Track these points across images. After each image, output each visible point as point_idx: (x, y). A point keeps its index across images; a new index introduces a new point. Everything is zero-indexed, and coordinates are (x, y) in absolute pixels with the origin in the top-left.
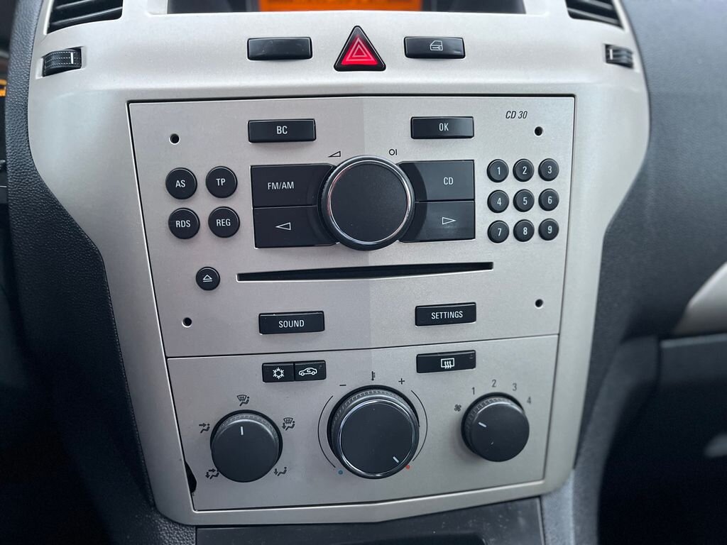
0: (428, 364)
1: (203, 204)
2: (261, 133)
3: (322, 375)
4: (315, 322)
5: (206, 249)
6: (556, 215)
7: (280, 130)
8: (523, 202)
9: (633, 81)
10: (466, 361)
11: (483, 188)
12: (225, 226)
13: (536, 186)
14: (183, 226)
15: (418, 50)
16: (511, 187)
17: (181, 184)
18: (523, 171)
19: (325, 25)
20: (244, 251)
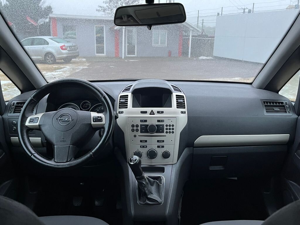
0: (158, 147)
1: (135, 128)
2: (141, 121)
3: (146, 147)
4: (146, 141)
5: (135, 132)
6: (174, 131)
7: (143, 121)
8: (170, 129)
9: (185, 116)
10: (163, 147)
11: (165, 127)
12: (137, 130)
13: (171, 127)
14: (133, 130)
15: (158, 112)
16: (168, 127)
17: (133, 126)
18: (170, 126)
19: (149, 109)
20: (139, 133)
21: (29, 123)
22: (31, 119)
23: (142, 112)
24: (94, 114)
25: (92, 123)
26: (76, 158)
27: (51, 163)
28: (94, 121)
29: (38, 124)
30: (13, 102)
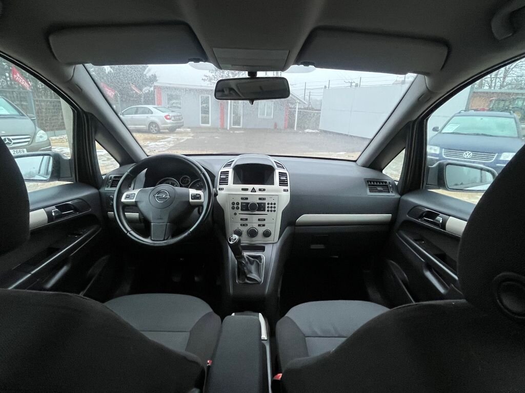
0: (259, 225)
1: (235, 206)
2: (242, 199)
3: (247, 226)
4: (247, 219)
5: (235, 211)
6: (276, 209)
7: (244, 199)
8: (271, 207)
9: (288, 193)
10: (264, 225)
11: (267, 206)
12: (238, 208)
13: (273, 206)
14: (233, 208)
15: (260, 190)
17: (233, 203)
18: (271, 204)
19: (250, 187)
20: (239, 211)
21: (125, 199)
22: (127, 195)
23: (243, 189)
24: (192, 191)
25: (191, 200)
26: (173, 236)
27: (148, 241)
28: (192, 199)
29: (134, 200)
30: (111, 176)
